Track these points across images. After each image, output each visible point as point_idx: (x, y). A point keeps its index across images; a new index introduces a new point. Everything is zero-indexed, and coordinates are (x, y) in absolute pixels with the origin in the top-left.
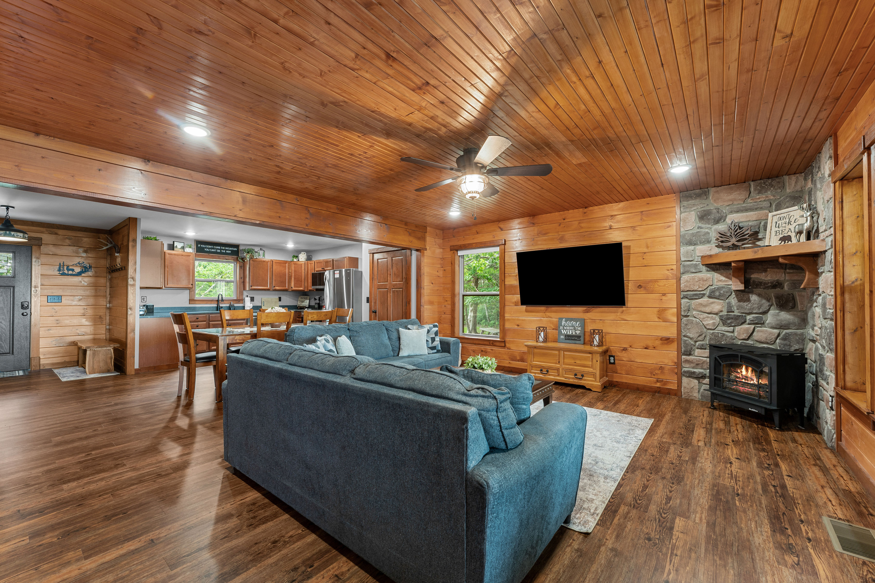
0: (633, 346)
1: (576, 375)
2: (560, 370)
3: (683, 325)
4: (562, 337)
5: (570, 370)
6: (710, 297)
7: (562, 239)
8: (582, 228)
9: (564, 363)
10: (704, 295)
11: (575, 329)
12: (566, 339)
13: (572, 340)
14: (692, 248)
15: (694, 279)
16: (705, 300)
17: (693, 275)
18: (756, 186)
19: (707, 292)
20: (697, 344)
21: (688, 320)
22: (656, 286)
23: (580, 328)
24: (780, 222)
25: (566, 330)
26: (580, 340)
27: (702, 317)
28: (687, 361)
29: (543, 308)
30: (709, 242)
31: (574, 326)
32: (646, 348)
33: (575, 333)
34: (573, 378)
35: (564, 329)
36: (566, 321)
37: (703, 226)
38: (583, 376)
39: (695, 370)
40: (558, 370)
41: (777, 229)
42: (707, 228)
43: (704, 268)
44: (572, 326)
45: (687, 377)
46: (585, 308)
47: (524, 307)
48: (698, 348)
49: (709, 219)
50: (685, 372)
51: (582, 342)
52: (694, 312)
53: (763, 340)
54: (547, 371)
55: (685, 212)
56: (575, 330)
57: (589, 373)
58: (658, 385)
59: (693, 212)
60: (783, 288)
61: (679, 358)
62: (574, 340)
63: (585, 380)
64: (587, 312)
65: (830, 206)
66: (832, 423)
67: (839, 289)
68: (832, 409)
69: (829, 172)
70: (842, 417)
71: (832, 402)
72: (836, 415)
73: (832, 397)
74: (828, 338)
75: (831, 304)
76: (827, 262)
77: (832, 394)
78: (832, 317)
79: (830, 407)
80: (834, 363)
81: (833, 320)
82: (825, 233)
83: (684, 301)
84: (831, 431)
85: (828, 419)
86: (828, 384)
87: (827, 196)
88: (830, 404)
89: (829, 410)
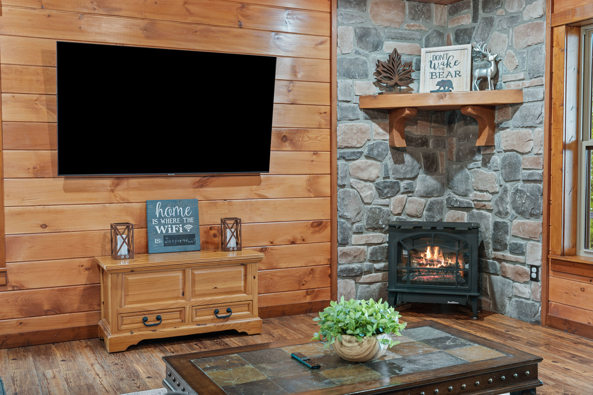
0: (275, 242)
1: (216, 312)
2: (187, 309)
3: (339, 200)
4: (158, 241)
5: (207, 306)
6: (368, 157)
7: (149, 30)
8: (191, 14)
9: (194, 294)
10: (361, 153)
11: (182, 222)
12: (165, 245)
13: (178, 244)
14: (350, 81)
15: (352, 130)
16: (362, 161)
17: (351, 123)
18: (411, 8)
19: (365, 151)
20: (355, 226)
21: (345, 192)
22: (306, 139)
23: (191, 220)
24: (436, 62)
25: (164, 225)
26: (194, 243)
27: (359, 186)
28: (345, 254)
29: (105, 182)
30: (365, 75)
31: (180, 216)
32: (293, 243)
33: (184, 230)
34: (212, 321)
35: (160, 224)
36: (163, 207)
37: (361, 51)
38: (229, 311)
39: (353, 266)
40: (182, 311)
41: (432, 70)
42: (365, 55)
43: (362, 114)
44: (176, 216)
45: (344, 278)
46: (197, 179)
47: (61, 181)
48: (355, 233)
49: (367, 42)
50: (342, 271)
51: (197, 246)
52: (352, 180)
53: (414, 213)
54: (159, 319)
55: (342, 24)
56: (184, 225)
57: (240, 304)
58: (308, 299)
59: (351, 28)
60: (428, 146)
61: (332, 251)
62: (183, 244)
63: (235, 318)
64: (202, 186)
65: (537, 53)
66: (539, 296)
67: (560, 147)
68: (536, 280)
69: (541, 13)
70: (550, 286)
71: (537, 273)
72: (542, 286)
73: (537, 267)
74: (528, 202)
75: (538, 164)
76: (521, 117)
77: (538, 263)
78: (537, 178)
79: (532, 279)
80: (541, 229)
81: (539, 181)
82: (520, 83)
83: (341, 163)
84: (533, 305)
85: (523, 293)
86: (523, 254)
87: (531, 40)
88: (534, 275)
89: (526, 283)
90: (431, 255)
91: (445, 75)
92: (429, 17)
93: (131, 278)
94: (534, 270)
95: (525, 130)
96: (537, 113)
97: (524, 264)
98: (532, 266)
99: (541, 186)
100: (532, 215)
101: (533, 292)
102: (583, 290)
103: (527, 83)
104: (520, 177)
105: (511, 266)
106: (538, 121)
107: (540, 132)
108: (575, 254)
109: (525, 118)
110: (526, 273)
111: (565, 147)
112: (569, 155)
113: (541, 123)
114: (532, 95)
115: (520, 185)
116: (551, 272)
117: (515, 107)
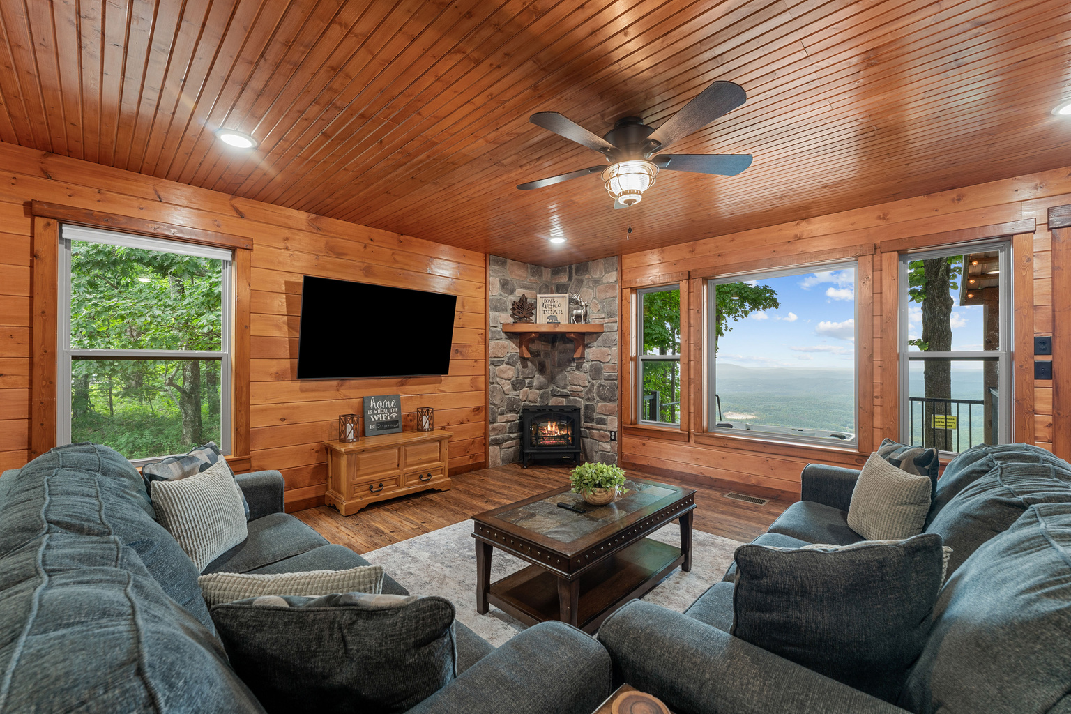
0: (451, 423)
1: (421, 477)
2: (401, 477)
3: (490, 393)
4: (372, 427)
5: (414, 474)
6: (507, 364)
7: (368, 271)
8: (397, 262)
9: (406, 466)
10: (503, 361)
11: (389, 411)
12: (378, 429)
13: (387, 428)
14: (497, 313)
15: (498, 346)
16: (504, 366)
17: (497, 341)
18: (531, 269)
19: (506, 360)
20: (499, 410)
21: (494, 387)
22: (470, 351)
23: (396, 410)
24: (547, 304)
25: (376, 414)
26: (398, 427)
27: (502, 383)
28: (494, 429)
29: (333, 383)
30: (505, 310)
31: (388, 407)
32: (462, 423)
33: (391, 417)
34: (418, 483)
35: (374, 414)
36: (376, 401)
37: (503, 294)
38: (429, 475)
39: (499, 437)
40: (397, 479)
41: (544, 309)
42: (506, 297)
43: (503, 335)
44: (385, 408)
45: (493, 445)
46: (400, 380)
47: (298, 384)
48: (499, 415)
49: (507, 289)
50: (492, 441)
51: (400, 429)
52: (498, 379)
53: (533, 400)
54: (381, 486)
55: (492, 276)
56: (390, 414)
57: (436, 470)
58: (471, 462)
59: (497, 279)
60: (540, 356)
61: (486, 427)
62: (390, 428)
63: (433, 480)
64: (402, 385)
65: (612, 303)
66: (616, 450)
67: (628, 359)
68: (614, 440)
69: (615, 280)
70: (623, 443)
71: (615, 436)
72: (618, 444)
73: (615, 432)
74: (608, 393)
75: (614, 369)
76: (603, 340)
77: (616, 430)
78: (614, 378)
79: (612, 440)
80: (617, 409)
81: (616, 380)
82: (602, 320)
83: (491, 367)
84: (613, 455)
85: (606, 449)
86: (605, 424)
87: (608, 295)
88: (613, 437)
89: (607, 442)
90: (550, 427)
91: (552, 312)
92: (541, 275)
93: (361, 457)
94: (613, 434)
95: (605, 349)
96: (613, 338)
97: (606, 430)
98: (611, 432)
99: (616, 382)
100: (611, 400)
101: (612, 447)
102: (644, 445)
103: (606, 320)
104: (602, 377)
105: (597, 432)
106: (614, 344)
107: (615, 350)
108: (636, 424)
109: (605, 341)
110: (608, 436)
111: (631, 359)
112: (632, 364)
113: (616, 345)
114: (610, 328)
115: (602, 382)
116: (623, 434)
117: (599, 334)
